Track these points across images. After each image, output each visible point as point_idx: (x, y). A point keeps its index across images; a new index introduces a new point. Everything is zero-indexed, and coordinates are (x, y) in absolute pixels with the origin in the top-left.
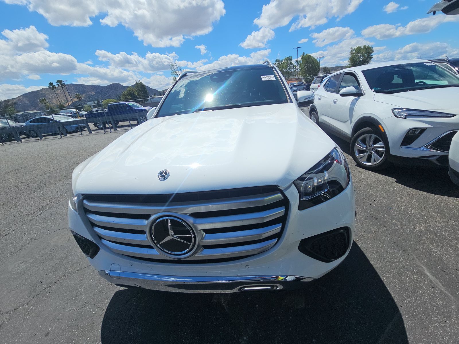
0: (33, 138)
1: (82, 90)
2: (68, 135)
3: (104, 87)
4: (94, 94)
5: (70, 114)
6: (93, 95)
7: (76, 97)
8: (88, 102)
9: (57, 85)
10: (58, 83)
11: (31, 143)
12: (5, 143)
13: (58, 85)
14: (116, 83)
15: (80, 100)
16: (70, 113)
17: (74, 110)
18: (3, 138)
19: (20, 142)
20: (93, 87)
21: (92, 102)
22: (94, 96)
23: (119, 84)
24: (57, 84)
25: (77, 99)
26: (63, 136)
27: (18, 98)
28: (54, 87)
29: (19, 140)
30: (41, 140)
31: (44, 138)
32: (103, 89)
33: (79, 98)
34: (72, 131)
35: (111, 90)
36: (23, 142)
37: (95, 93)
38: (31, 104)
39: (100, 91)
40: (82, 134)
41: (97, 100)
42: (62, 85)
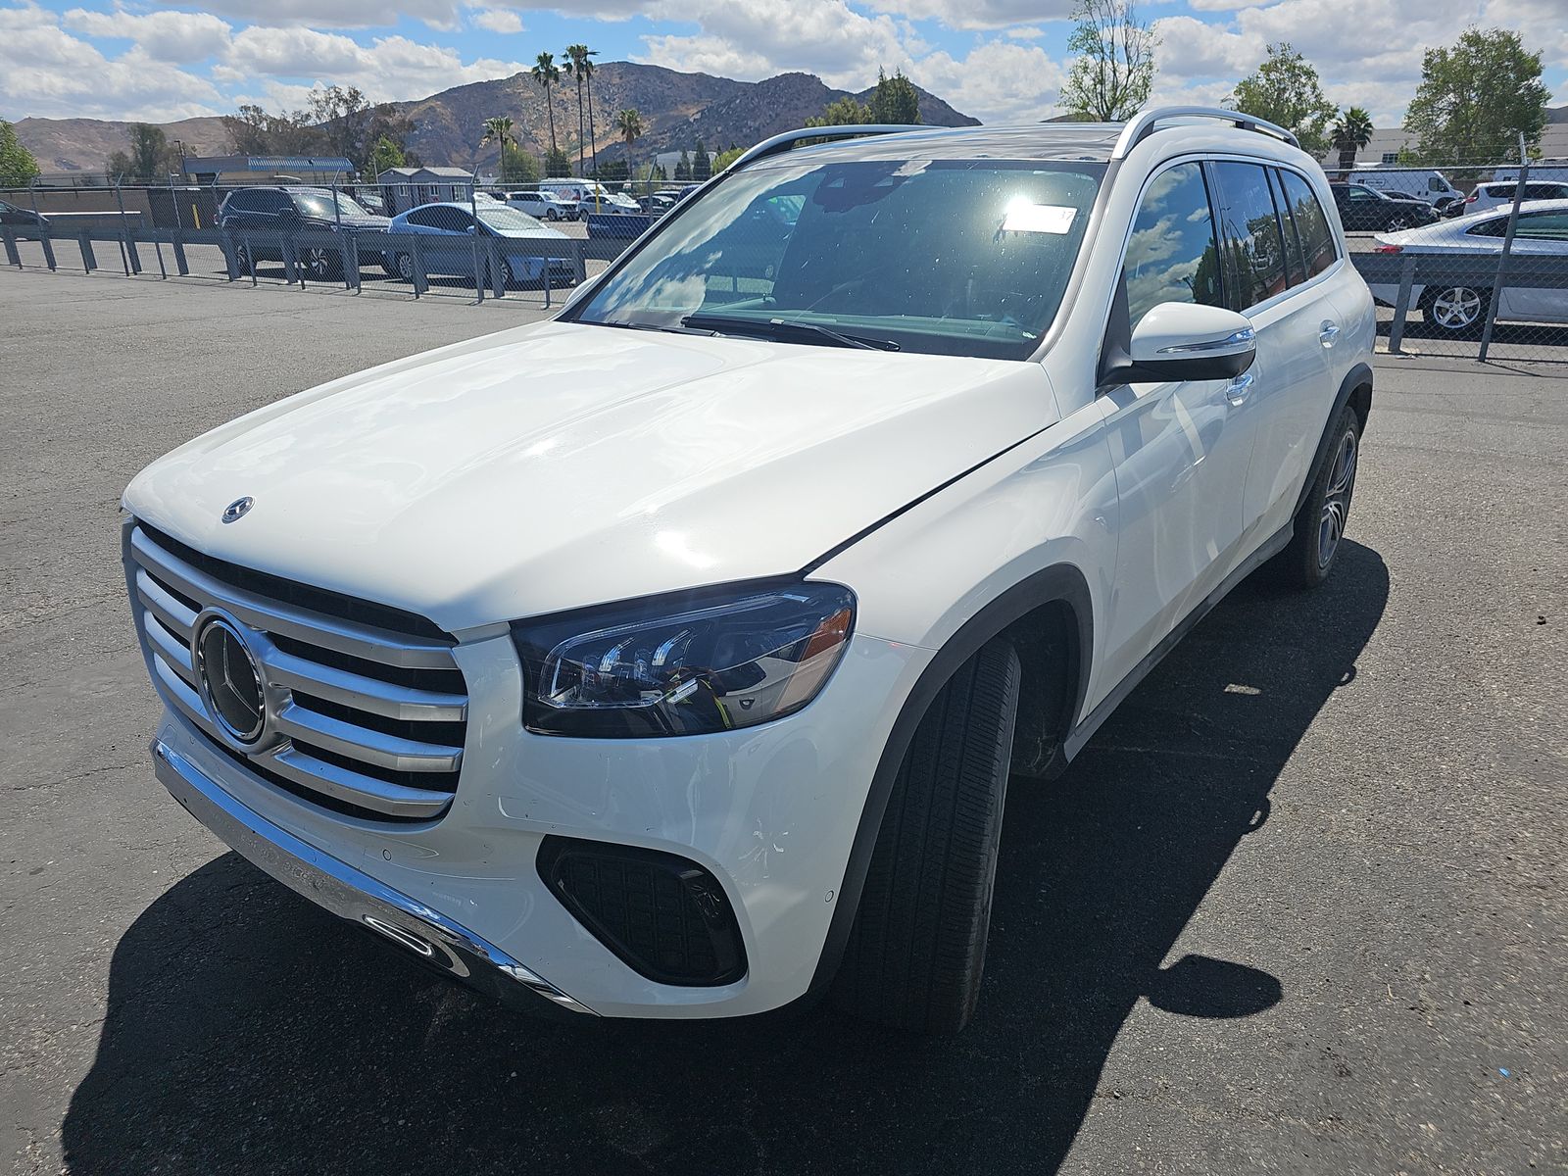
0: (399, 282)
1: (655, 96)
2: (508, 295)
3: (745, 87)
4: (698, 116)
5: (574, 199)
6: (692, 120)
7: (621, 125)
8: (667, 151)
9: (564, 65)
10: (571, 60)
11: (385, 302)
12: (312, 282)
13: (568, 66)
14: (800, 71)
15: (630, 139)
16: (575, 195)
17: (590, 185)
18: (314, 264)
19: (355, 291)
20: (703, 83)
21: (678, 155)
22: (695, 126)
23: (813, 77)
24: (566, 62)
25: (623, 133)
26: (489, 294)
27: (428, 104)
28: (553, 74)
29: (355, 281)
30: (418, 297)
31: (433, 290)
32: (737, 97)
33: (630, 129)
34: (528, 278)
35: (769, 103)
36: (363, 293)
37: (702, 112)
38: (464, 135)
39: (724, 105)
40: (548, 302)
41: (700, 149)
42: (580, 67)
